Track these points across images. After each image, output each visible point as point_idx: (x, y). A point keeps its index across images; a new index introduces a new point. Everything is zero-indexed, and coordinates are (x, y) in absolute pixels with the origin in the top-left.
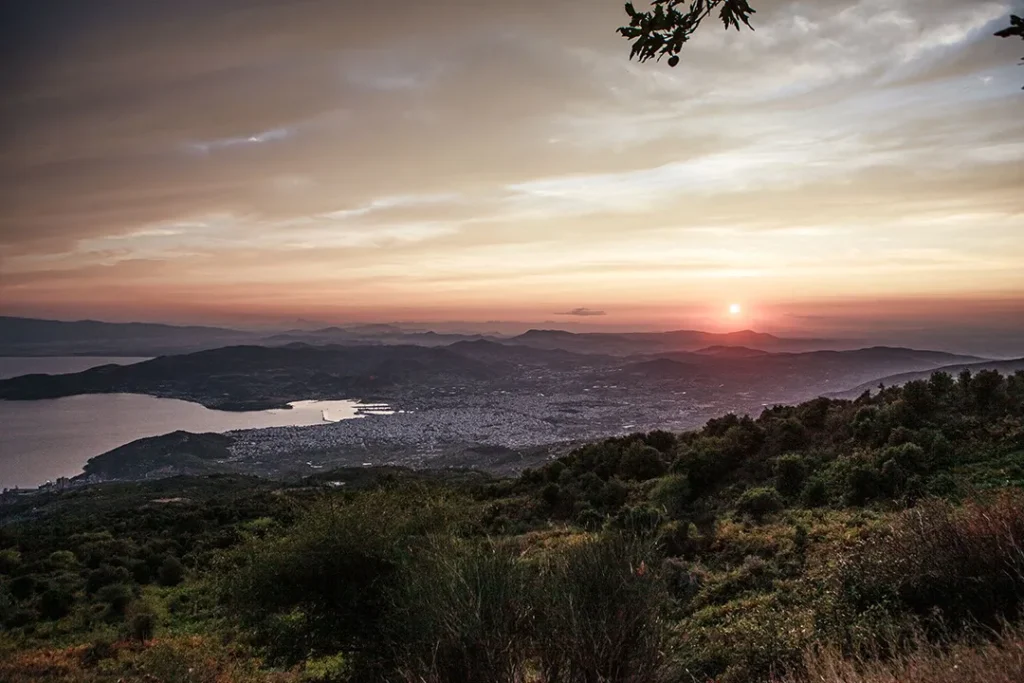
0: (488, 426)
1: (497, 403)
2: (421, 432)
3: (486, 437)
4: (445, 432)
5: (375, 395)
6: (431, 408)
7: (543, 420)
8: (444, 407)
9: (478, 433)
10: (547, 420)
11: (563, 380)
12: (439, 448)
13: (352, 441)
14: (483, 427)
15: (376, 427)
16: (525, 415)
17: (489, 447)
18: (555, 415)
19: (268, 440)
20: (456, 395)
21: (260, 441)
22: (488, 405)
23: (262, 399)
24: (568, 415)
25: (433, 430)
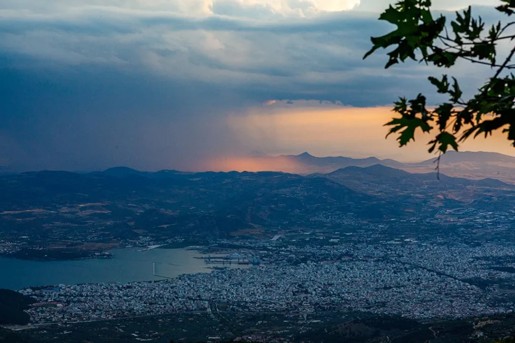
0: (385, 288)
1: (400, 256)
2: (290, 295)
3: (384, 304)
4: (324, 296)
5: (225, 241)
6: (304, 260)
7: (464, 281)
8: (325, 259)
9: (370, 299)
10: (471, 281)
11: (495, 224)
12: (316, 318)
13: (192, 305)
14: (377, 289)
15: (227, 285)
16: (439, 274)
17: (387, 317)
18: (483, 275)
19: (79, 301)
20: (340, 243)
21: (68, 302)
22: (385, 259)
23: (72, 245)
24: (504, 275)
25: (306, 292)
